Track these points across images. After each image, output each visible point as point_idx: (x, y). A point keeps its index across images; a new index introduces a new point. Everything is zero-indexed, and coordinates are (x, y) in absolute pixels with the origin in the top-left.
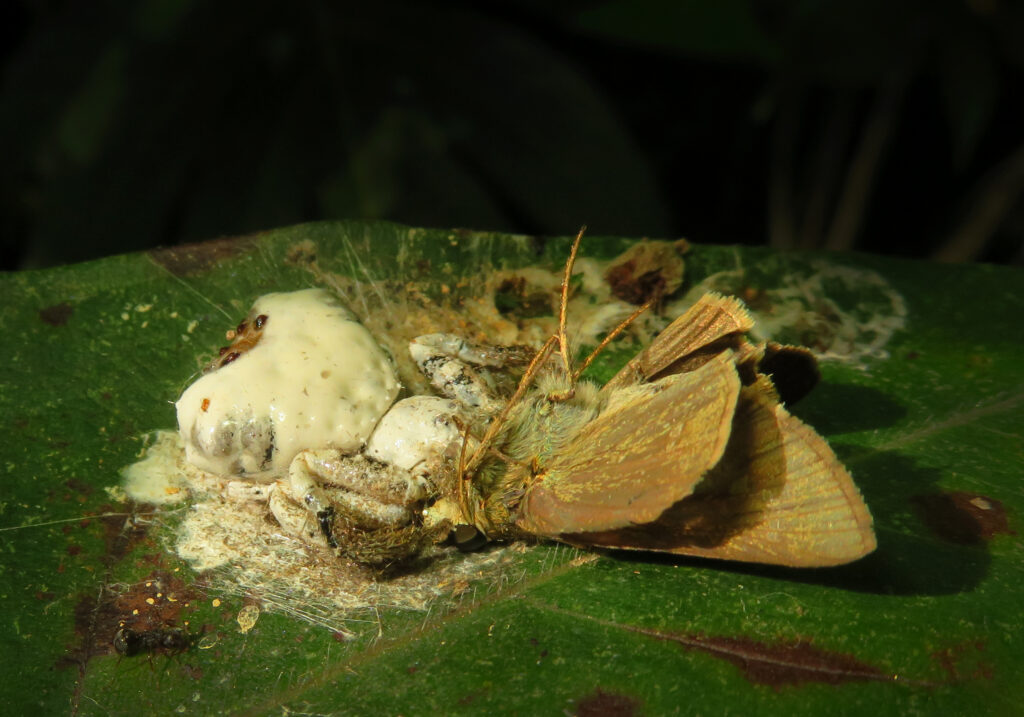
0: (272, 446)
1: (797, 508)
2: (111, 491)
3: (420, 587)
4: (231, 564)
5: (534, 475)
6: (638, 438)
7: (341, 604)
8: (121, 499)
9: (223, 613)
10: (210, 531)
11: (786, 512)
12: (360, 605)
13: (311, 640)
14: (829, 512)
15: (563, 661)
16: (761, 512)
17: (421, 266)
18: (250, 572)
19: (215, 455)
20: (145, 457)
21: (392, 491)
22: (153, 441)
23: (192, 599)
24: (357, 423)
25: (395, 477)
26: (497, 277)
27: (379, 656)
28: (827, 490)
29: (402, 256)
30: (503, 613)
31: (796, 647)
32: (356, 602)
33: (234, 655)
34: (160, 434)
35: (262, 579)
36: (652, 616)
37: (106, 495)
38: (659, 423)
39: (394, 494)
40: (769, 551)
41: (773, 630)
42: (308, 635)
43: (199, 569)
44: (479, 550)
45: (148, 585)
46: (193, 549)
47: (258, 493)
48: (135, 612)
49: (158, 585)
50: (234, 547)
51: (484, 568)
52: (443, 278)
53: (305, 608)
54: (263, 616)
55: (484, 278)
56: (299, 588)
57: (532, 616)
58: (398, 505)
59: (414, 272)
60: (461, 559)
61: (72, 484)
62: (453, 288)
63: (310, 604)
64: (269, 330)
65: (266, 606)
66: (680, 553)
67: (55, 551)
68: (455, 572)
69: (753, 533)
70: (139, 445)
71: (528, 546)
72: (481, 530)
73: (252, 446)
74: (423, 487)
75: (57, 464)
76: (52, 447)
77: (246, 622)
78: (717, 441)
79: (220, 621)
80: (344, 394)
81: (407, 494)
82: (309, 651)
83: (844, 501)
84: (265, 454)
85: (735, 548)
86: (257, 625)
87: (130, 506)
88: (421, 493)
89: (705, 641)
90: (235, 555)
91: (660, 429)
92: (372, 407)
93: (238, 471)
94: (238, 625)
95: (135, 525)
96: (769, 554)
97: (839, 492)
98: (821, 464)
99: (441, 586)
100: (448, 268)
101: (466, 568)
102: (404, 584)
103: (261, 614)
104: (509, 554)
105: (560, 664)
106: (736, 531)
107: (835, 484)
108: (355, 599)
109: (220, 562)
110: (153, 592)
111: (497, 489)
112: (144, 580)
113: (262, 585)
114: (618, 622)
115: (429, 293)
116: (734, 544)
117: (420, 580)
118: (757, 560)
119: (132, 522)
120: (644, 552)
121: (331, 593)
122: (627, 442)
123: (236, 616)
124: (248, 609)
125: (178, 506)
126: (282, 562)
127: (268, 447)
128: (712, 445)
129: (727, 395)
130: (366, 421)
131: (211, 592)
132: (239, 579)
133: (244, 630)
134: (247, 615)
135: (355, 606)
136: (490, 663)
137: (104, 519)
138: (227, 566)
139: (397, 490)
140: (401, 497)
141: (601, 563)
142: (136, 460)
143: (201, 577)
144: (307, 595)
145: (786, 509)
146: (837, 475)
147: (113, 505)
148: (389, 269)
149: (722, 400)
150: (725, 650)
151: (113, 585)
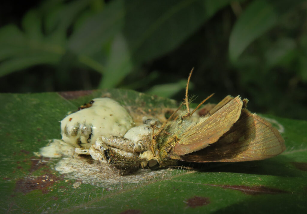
0: (91, 134)
1: (261, 142)
2: (36, 154)
3: (136, 178)
4: (74, 172)
5: (176, 141)
6: (210, 124)
7: (109, 182)
8: (39, 156)
9: (68, 183)
10: (67, 164)
11: (257, 144)
12: (116, 182)
13: (98, 190)
14: (271, 142)
15: (183, 191)
16: (249, 145)
17: (143, 103)
18: (79, 174)
19: (72, 135)
20: (49, 146)
21: (129, 146)
22: (52, 142)
23: (58, 180)
24: (120, 130)
25: (131, 142)
26: (165, 109)
27: (121, 194)
28: (270, 135)
29: (137, 100)
30: (164, 183)
31: (260, 187)
32: (115, 181)
33: (70, 194)
34: (55, 140)
35: (83, 176)
36: (213, 182)
37: (34, 154)
38: (217, 119)
39: (130, 147)
40: (251, 156)
41: (252, 184)
42: (97, 189)
43: (62, 173)
44: (157, 170)
45: (44, 177)
46: (61, 168)
47: (85, 151)
48: (38, 183)
49: (47, 177)
50: (75, 168)
51: (158, 174)
52: (149, 107)
53: (97, 182)
54: (82, 184)
55: (161, 109)
56: (96, 178)
57: (173, 183)
58: (131, 153)
59: (141, 105)
60: (151, 172)
61: (22, 151)
62: (152, 110)
63: (99, 181)
64: (94, 104)
65: (83, 182)
66: (222, 161)
67: (13, 167)
68: (148, 175)
69: (246, 152)
70: (47, 143)
71: (173, 169)
72: (158, 161)
73: (85, 133)
74: (140, 147)
75: (18, 145)
76: (18, 141)
77: (76, 186)
78: (236, 117)
79: (67, 185)
80: (117, 122)
81: (135, 147)
82: (97, 193)
83: (275, 137)
84: (89, 136)
85: (240, 157)
86: (80, 186)
87: (42, 158)
88: (139, 149)
89: (230, 186)
90: (75, 170)
91: (217, 120)
92: (125, 127)
93: (79, 143)
94: (73, 186)
95: (42, 162)
96: (252, 158)
97: (273, 135)
98: (268, 128)
99: (143, 178)
100: (151, 105)
101: (152, 174)
102: (131, 177)
103: (81, 184)
104: (166, 171)
105: (182, 192)
106: (241, 152)
107: (273, 133)
108: (114, 180)
109: (69, 172)
110: (45, 179)
111: (164, 146)
112: (42, 175)
113: (83, 177)
114: (201, 183)
115: (145, 111)
116: (240, 156)
117: (137, 176)
118: (248, 160)
119: (41, 161)
120: (211, 163)
121: (106, 179)
122: (207, 126)
123: (73, 184)
124: (77, 182)
125: (58, 158)
126: (90, 172)
127: (90, 134)
128: (235, 118)
129: (239, 107)
130: (123, 130)
131: (65, 178)
132: (75, 175)
133: (75, 188)
134: (76, 184)
135: (114, 182)
136: (159, 193)
137: (32, 161)
138: (72, 172)
139: (131, 146)
140: (133, 148)
141: (196, 173)
142: (46, 146)
143: (62, 175)
144: (98, 179)
145: (256, 143)
146: (273, 130)
147: (36, 157)
148: (133, 103)
149: (237, 108)
150: (237, 189)
151: (31, 177)
